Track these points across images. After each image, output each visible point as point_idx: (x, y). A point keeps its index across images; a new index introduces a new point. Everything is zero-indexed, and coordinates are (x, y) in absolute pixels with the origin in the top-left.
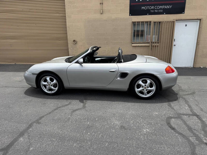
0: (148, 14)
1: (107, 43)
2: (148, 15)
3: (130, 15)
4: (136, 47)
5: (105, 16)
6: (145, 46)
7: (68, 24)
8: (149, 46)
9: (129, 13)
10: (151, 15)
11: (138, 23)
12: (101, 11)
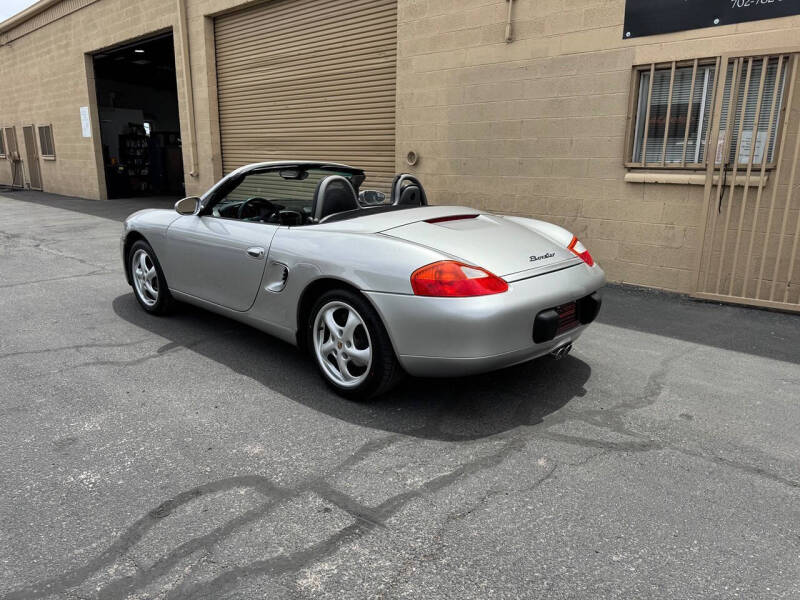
0: (717, 21)
1: (521, 164)
2: (721, 23)
3: (628, 34)
4: (647, 189)
5: (521, 52)
6: (689, 185)
7: (400, 92)
8: (703, 186)
9: (622, 27)
10: (734, 26)
11: (662, 69)
12: (508, 28)
